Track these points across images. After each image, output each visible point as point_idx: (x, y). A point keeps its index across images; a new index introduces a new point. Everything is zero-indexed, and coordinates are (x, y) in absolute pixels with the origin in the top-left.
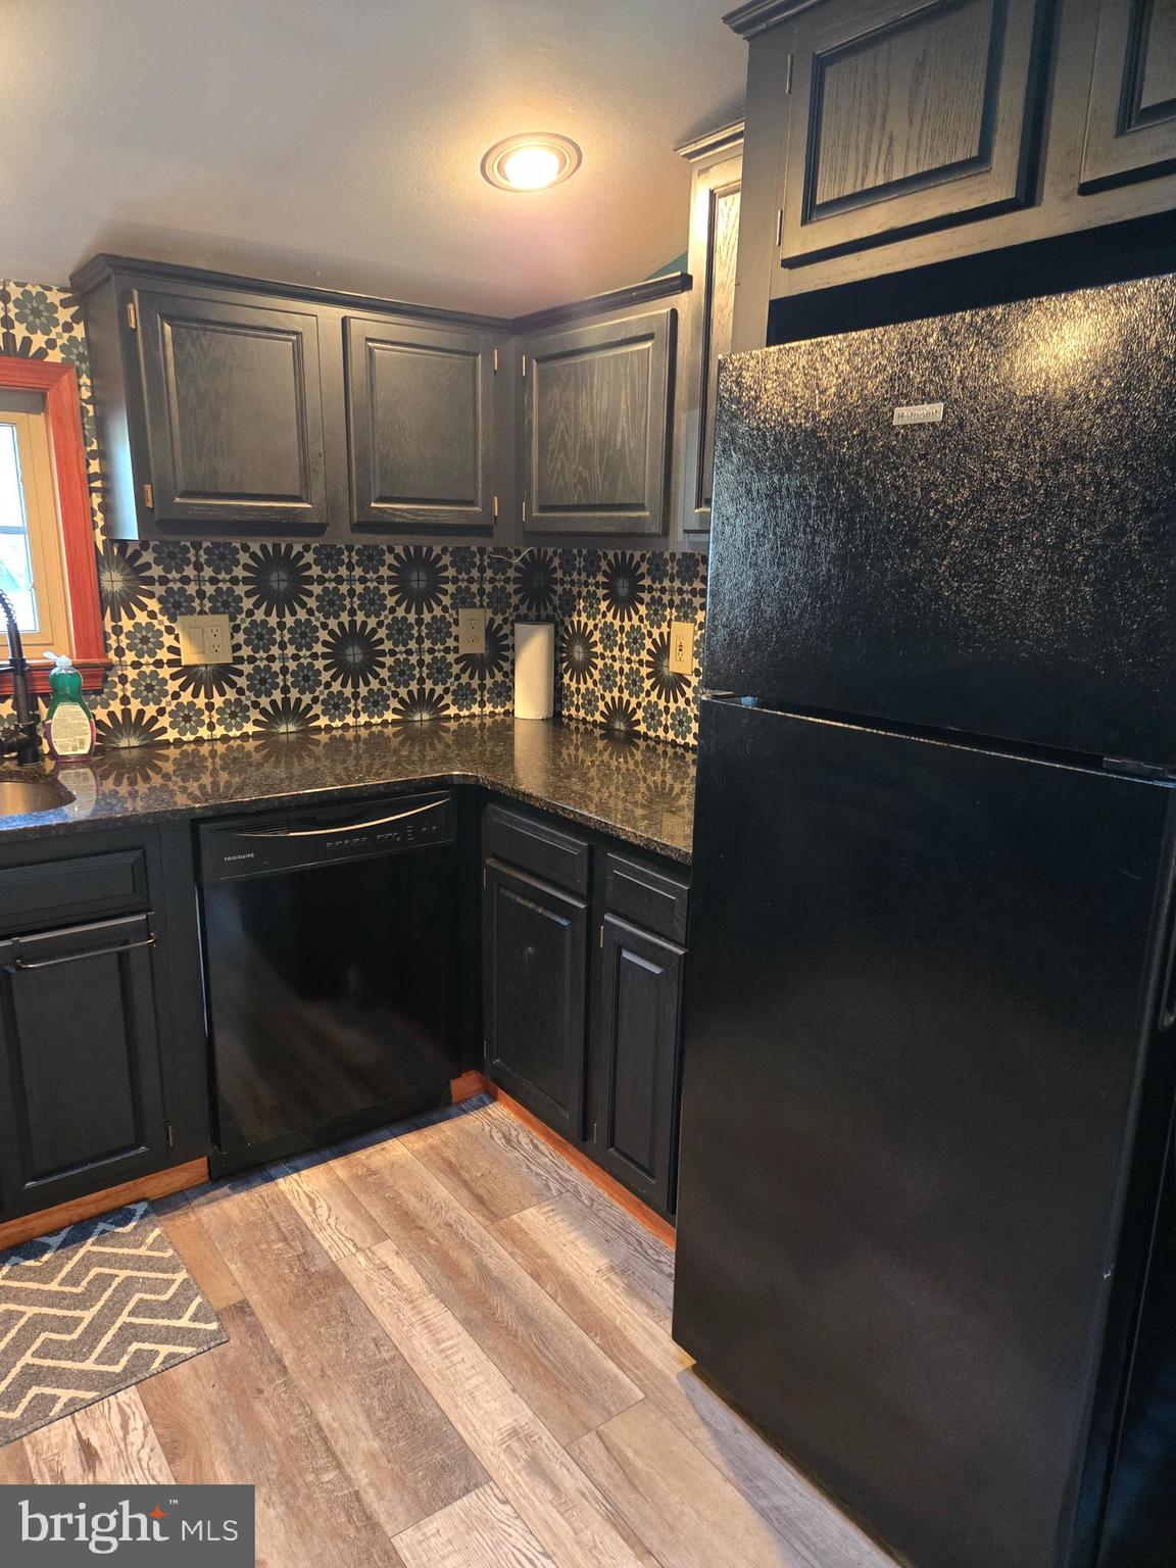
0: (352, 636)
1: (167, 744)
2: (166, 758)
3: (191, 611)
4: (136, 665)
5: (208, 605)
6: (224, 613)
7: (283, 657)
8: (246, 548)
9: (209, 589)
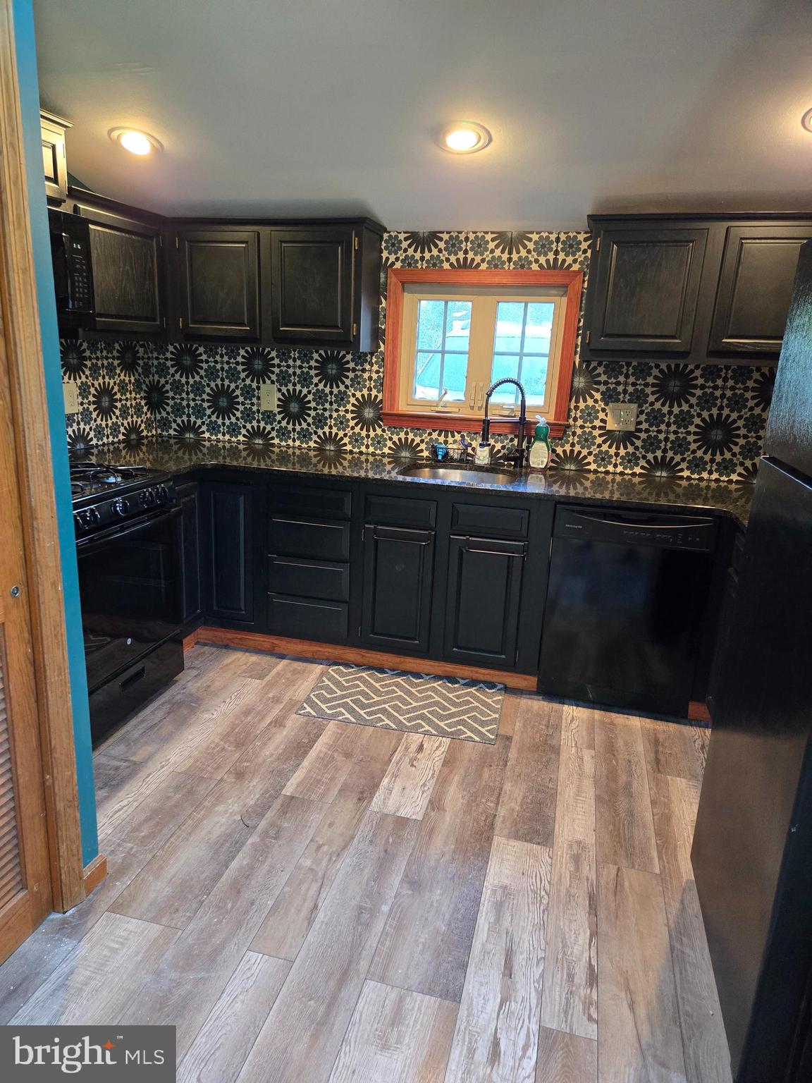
0: (718, 423)
1: (589, 471)
2: (587, 479)
3: (617, 401)
4: (582, 427)
5: (628, 397)
6: (635, 403)
7: (667, 431)
8: (657, 366)
9: (630, 389)
